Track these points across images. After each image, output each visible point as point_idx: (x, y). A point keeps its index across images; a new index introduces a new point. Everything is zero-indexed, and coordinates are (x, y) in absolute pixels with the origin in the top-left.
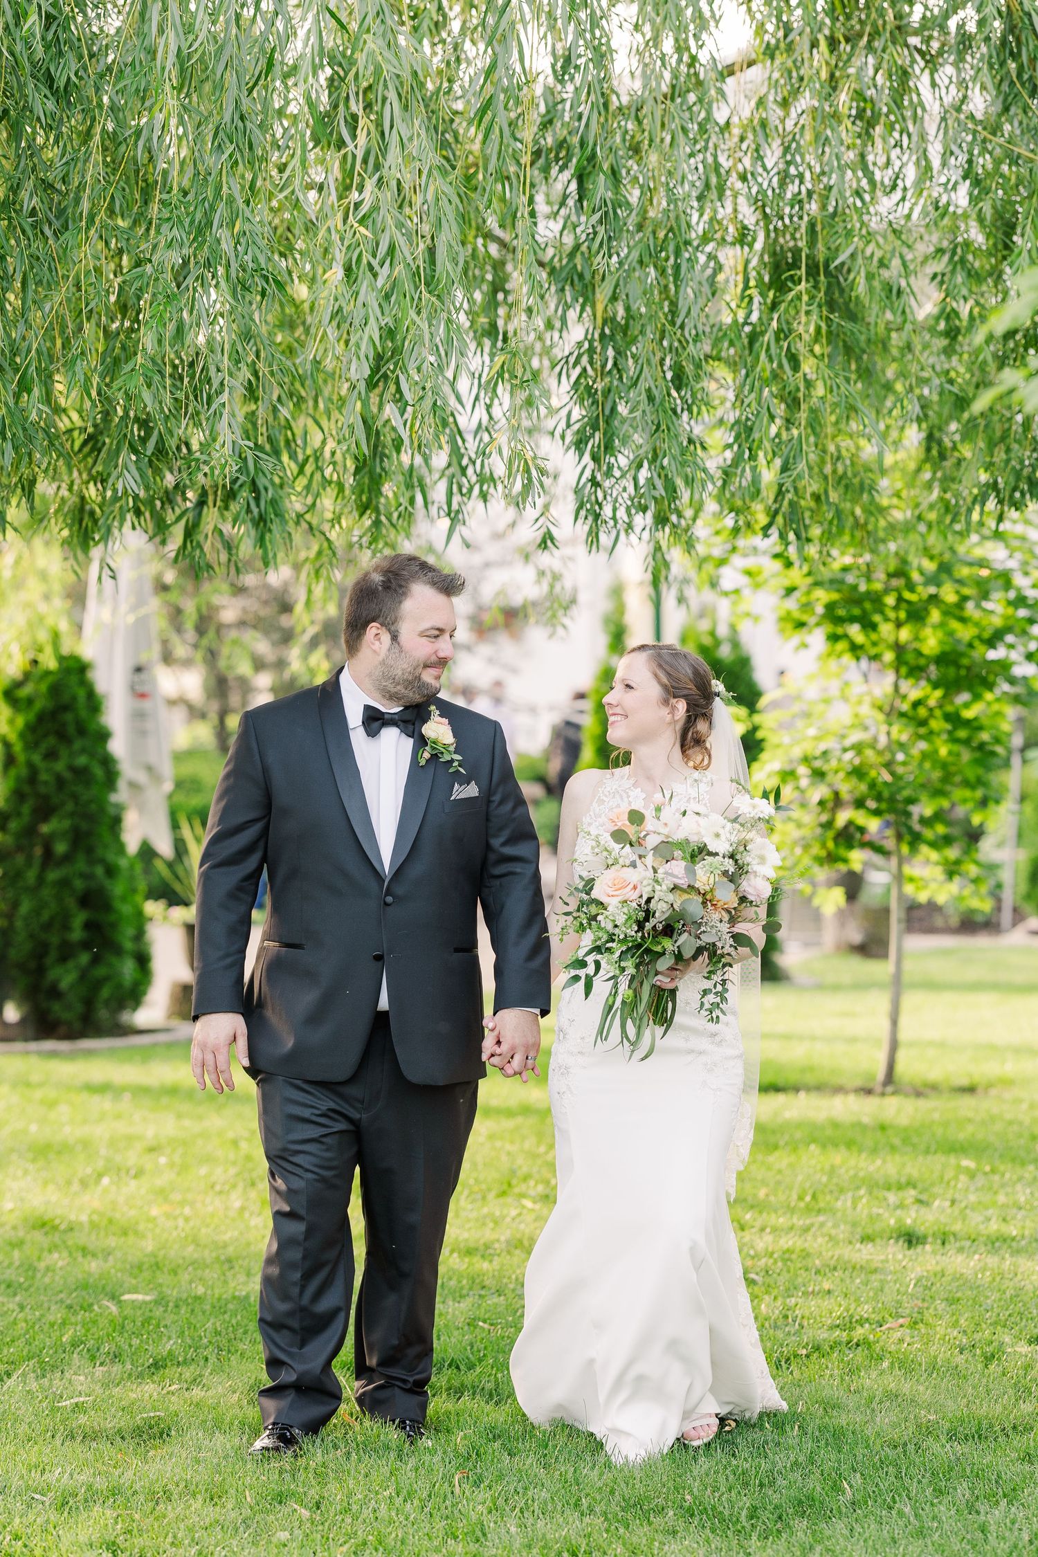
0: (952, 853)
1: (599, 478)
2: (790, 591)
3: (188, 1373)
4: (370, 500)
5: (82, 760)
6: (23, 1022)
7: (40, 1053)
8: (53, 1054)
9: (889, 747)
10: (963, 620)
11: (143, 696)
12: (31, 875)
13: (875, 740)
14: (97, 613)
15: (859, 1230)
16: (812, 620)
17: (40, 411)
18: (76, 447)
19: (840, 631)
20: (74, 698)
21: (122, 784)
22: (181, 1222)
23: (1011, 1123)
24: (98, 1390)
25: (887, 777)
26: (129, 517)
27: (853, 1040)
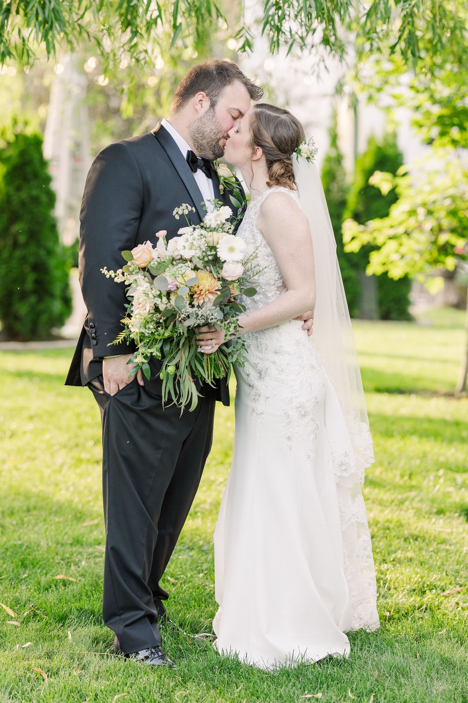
5: (35, 192)
11: (77, 159)
15: (436, 505)
20: (32, 159)
27: (445, 361)
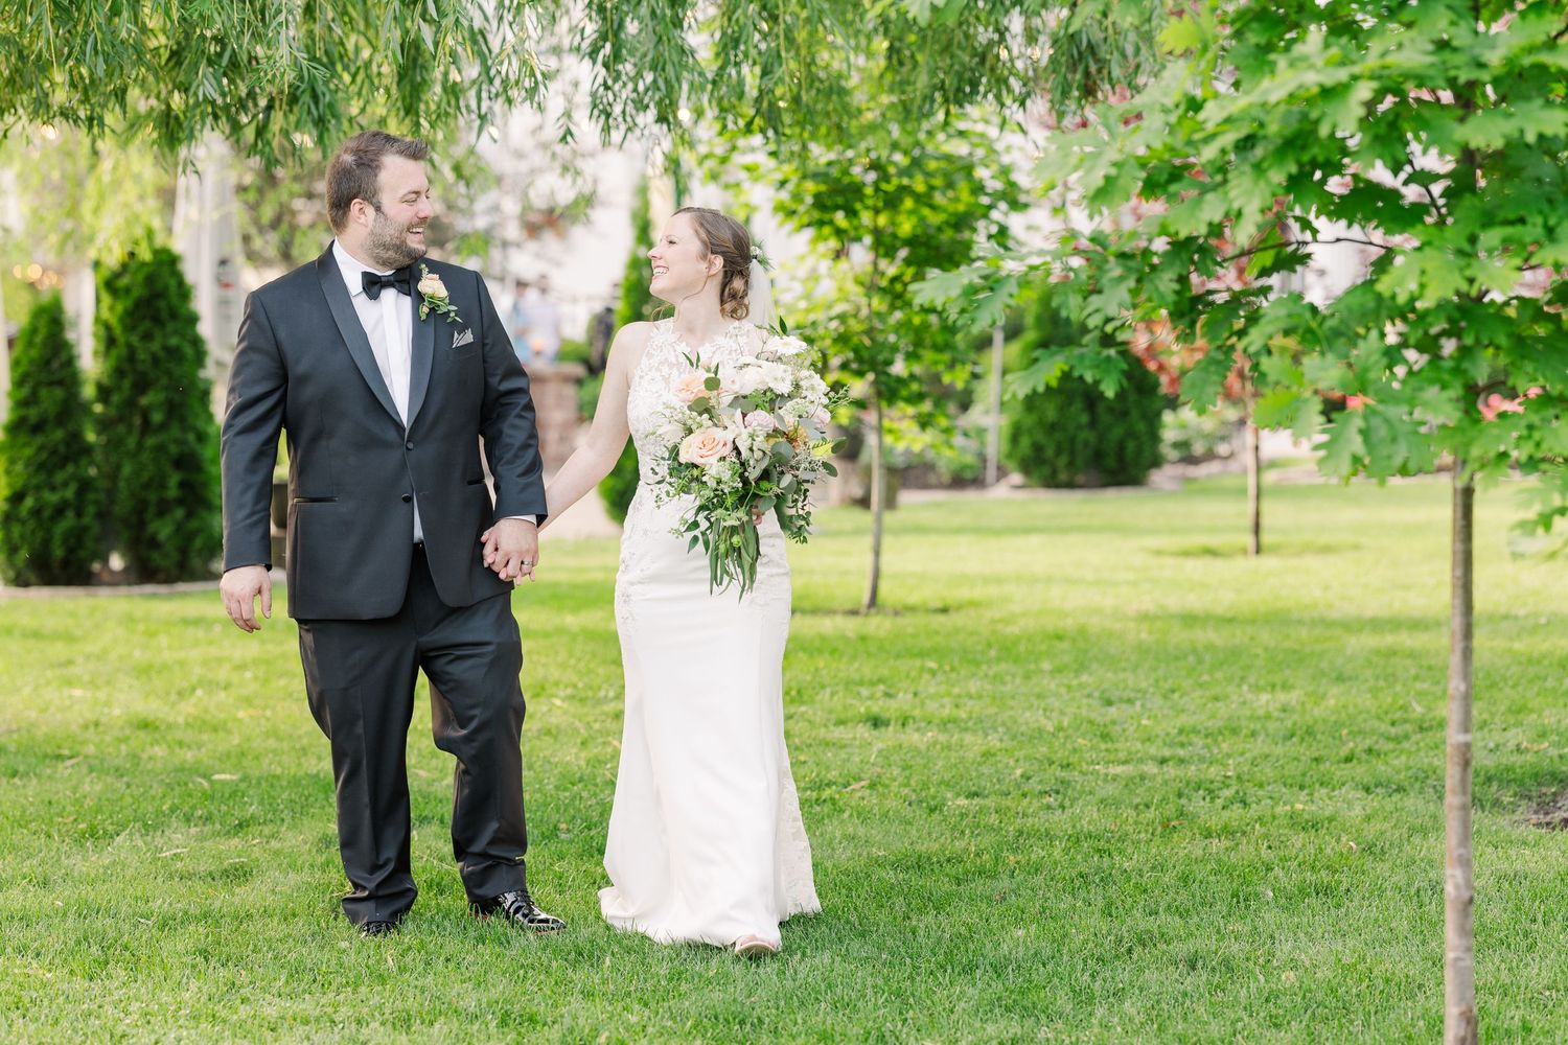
0: (926, 407)
1: (610, 82)
2: (783, 183)
3: (267, 830)
4: (411, 105)
6: (126, 570)
7: (142, 596)
8: (154, 596)
9: (869, 318)
10: (933, 207)
11: (226, 286)
12: (131, 442)
13: (858, 309)
14: (186, 210)
15: (834, 716)
16: (801, 209)
17: (129, 32)
18: (163, 62)
19: (826, 217)
20: (166, 288)
21: (210, 362)
22: (263, 721)
23: (972, 634)
24: (193, 843)
25: (867, 342)
26: (209, 120)
27: (845, 574)
